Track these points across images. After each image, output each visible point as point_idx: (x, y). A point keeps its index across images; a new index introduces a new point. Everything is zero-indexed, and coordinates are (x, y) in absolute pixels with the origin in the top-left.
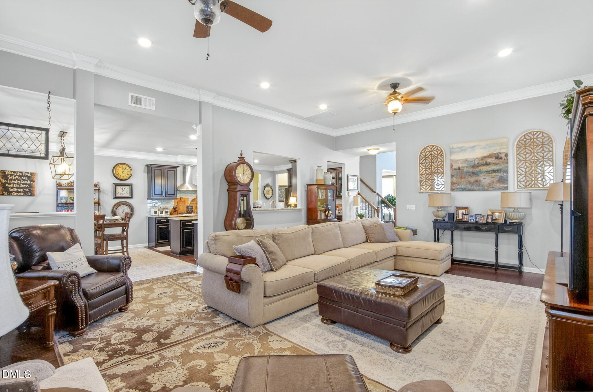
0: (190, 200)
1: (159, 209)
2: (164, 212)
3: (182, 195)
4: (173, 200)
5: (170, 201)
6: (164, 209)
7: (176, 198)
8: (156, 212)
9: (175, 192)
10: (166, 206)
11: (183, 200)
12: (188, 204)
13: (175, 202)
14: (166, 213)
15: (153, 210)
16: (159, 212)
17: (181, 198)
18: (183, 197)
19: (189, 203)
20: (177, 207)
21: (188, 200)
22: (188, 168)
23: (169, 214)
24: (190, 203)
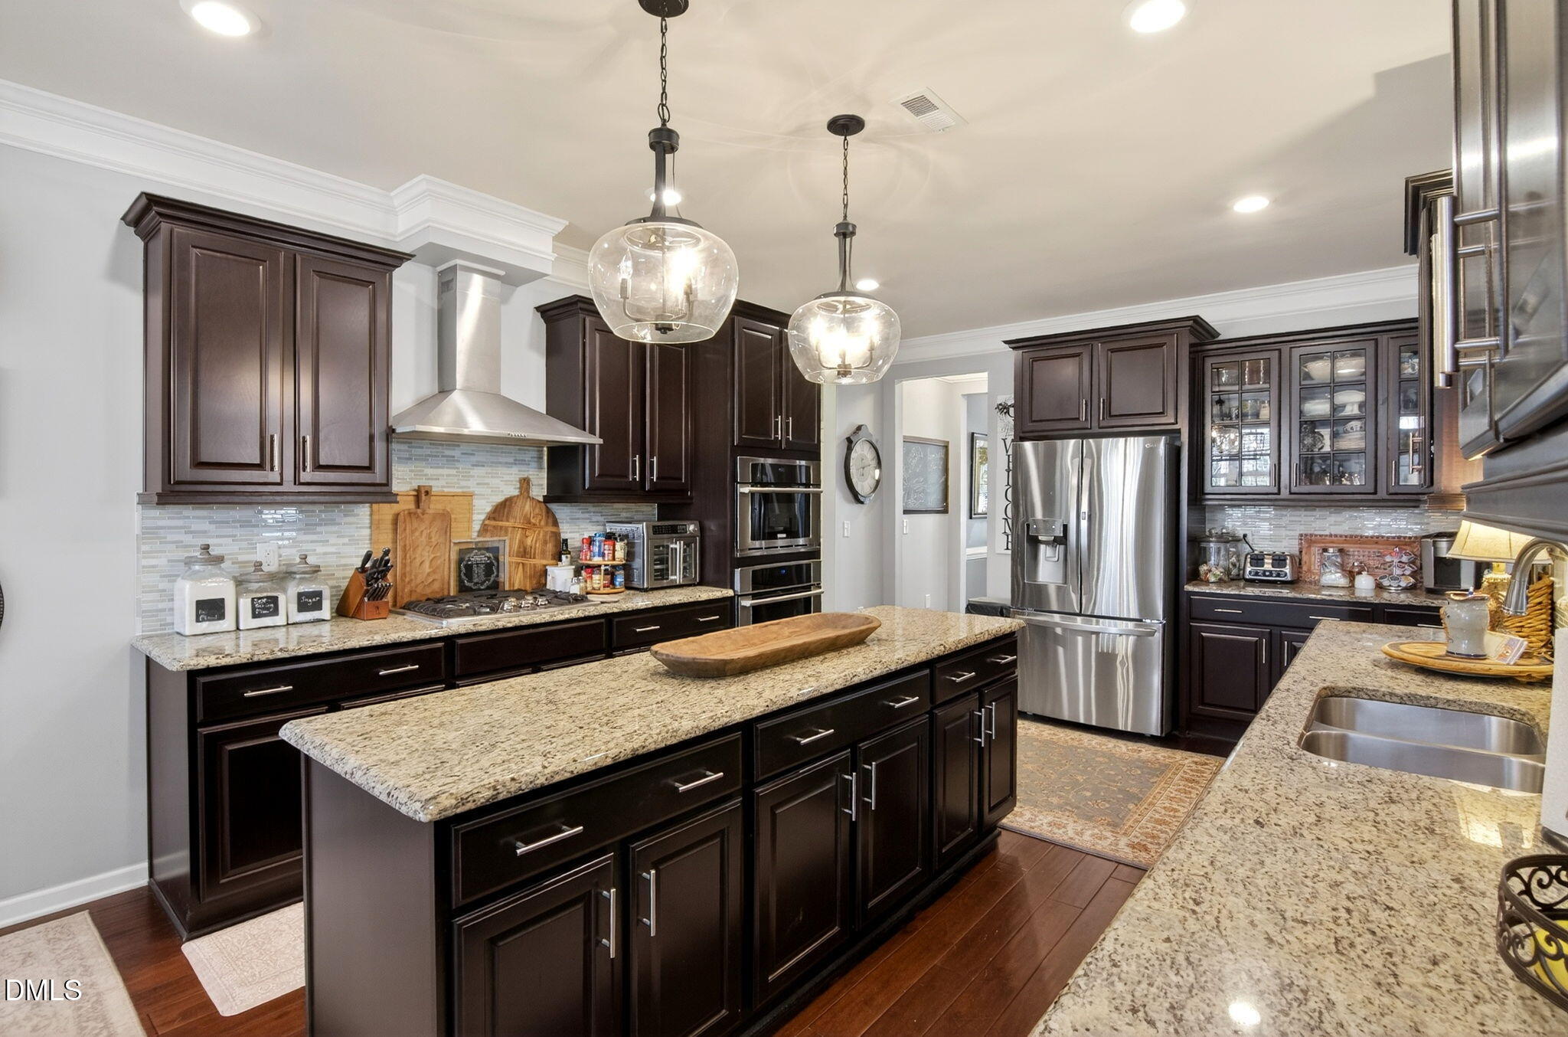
0: (482, 507)
1: (240, 583)
2: (287, 602)
3: (429, 471)
4: (363, 511)
5: (336, 514)
6: (284, 576)
7: (382, 492)
8: (210, 609)
9: (379, 446)
10: (304, 558)
11: (434, 506)
12: (470, 529)
13: (374, 525)
14: (302, 607)
15: (189, 592)
16: (245, 604)
17: (420, 495)
18: (437, 487)
19: (477, 527)
20: (396, 560)
21: (470, 511)
22: (466, 287)
23: (326, 612)
24: (484, 529)
